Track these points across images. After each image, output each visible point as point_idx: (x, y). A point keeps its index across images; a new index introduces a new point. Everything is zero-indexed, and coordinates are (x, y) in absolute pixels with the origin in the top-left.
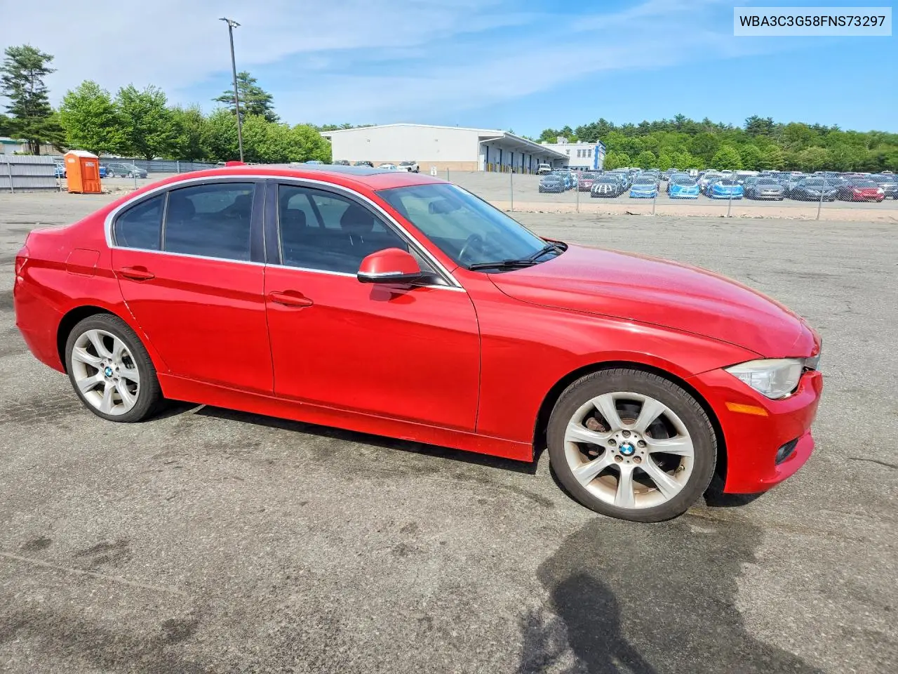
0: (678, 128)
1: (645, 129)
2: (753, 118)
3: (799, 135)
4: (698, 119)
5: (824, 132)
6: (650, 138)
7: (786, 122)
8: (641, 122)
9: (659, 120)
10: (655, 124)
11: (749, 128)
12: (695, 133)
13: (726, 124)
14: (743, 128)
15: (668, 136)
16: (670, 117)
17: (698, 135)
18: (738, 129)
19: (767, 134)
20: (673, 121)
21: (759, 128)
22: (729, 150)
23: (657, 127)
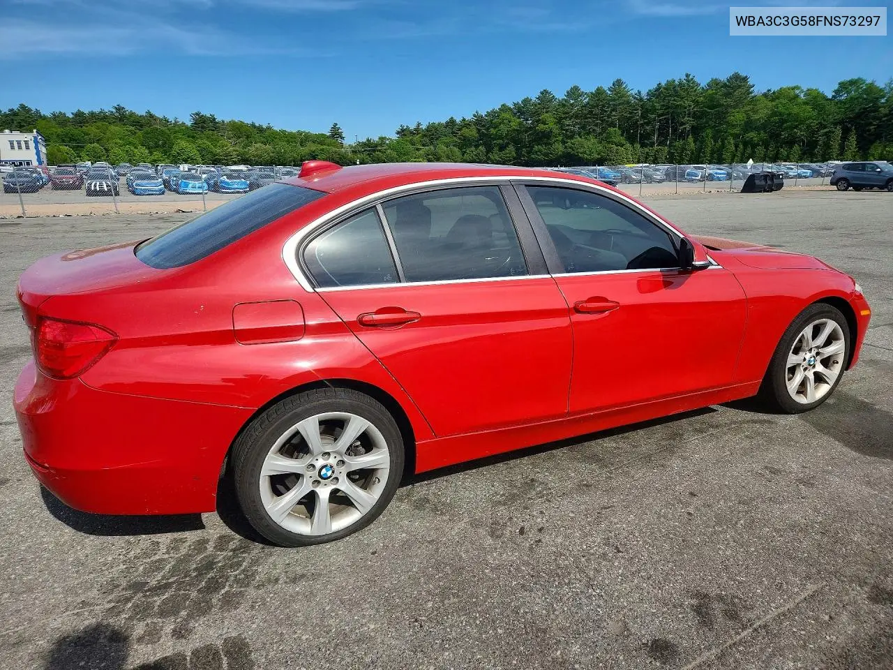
0: (121, 120)
1: (80, 119)
2: (197, 114)
3: (243, 132)
4: (141, 112)
5: (260, 130)
6: (92, 129)
7: (227, 120)
8: (75, 111)
9: (97, 110)
10: (92, 114)
11: (195, 123)
12: (141, 126)
13: (172, 119)
14: (189, 123)
15: (112, 128)
16: (108, 108)
17: (146, 129)
18: (183, 123)
19: (213, 130)
20: (112, 112)
21: (203, 124)
22: (182, 144)
23: (96, 118)
